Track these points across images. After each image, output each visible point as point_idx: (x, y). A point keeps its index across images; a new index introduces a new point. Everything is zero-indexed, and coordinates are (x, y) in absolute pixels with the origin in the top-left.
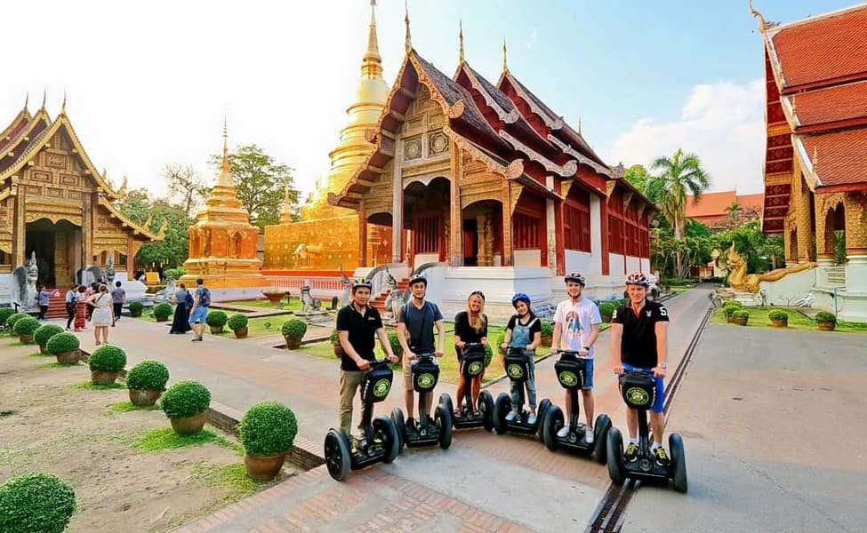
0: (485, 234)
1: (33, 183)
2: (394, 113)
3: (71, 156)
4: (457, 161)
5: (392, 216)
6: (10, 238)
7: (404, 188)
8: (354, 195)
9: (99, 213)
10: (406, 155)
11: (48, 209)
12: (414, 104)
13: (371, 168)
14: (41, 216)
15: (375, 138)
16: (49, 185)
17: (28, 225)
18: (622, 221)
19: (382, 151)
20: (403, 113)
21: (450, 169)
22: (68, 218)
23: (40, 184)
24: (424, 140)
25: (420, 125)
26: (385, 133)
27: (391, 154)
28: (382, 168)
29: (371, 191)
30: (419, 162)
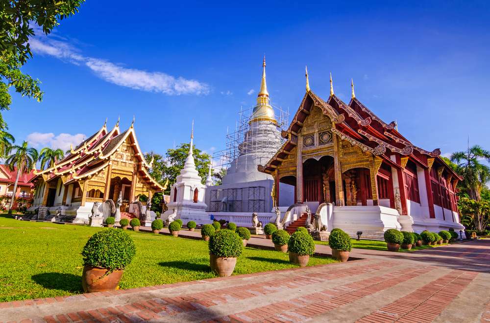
0: (351, 190)
1: (116, 159)
2: (299, 122)
3: (131, 147)
4: (338, 146)
5: (296, 178)
6: (104, 185)
7: (303, 162)
8: (273, 166)
9: (140, 175)
10: (304, 144)
11: (120, 172)
12: (309, 117)
13: (284, 151)
14: (117, 175)
15: (288, 135)
16: (122, 160)
17: (112, 179)
18: (439, 185)
19: (291, 142)
20: (302, 122)
21: (333, 151)
22: (127, 177)
23: (118, 160)
24: (316, 136)
25: (313, 128)
26: (293, 132)
27: (295, 144)
28: (289, 151)
29: (282, 164)
30: (313, 148)
